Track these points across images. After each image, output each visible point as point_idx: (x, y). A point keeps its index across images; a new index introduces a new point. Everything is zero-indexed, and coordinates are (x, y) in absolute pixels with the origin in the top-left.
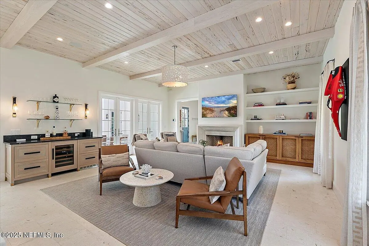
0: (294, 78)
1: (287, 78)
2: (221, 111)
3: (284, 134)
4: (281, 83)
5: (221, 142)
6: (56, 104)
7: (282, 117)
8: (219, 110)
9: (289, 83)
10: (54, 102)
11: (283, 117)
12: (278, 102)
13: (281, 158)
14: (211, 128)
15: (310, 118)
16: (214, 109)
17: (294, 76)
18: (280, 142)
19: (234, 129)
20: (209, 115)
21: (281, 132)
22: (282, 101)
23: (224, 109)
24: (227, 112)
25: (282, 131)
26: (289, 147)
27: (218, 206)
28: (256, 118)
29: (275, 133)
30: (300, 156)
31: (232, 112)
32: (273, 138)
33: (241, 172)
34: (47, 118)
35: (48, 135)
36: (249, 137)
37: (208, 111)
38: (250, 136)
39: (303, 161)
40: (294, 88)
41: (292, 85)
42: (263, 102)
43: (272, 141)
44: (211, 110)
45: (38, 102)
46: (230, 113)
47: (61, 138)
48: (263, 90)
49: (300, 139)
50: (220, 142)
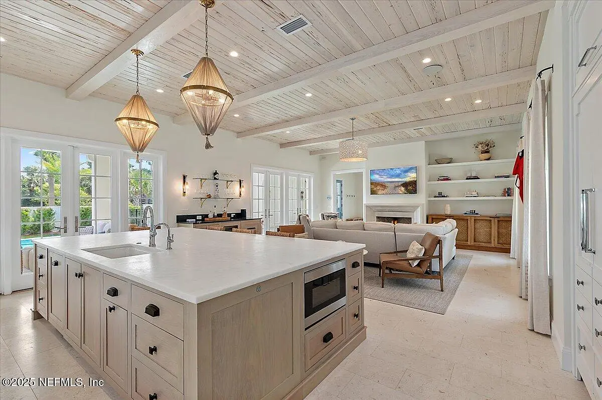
0: (488, 146)
1: (480, 147)
2: (396, 187)
3: (477, 214)
4: (473, 152)
6: (217, 181)
7: (473, 193)
8: (393, 185)
9: (482, 153)
10: (215, 179)
11: (475, 194)
12: (469, 175)
13: (473, 243)
14: (383, 208)
15: (508, 195)
17: (489, 145)
18: (471, 223)
19: (415, 208)
20: (380, 192)
21: (473, 212)
22: (473, 175)
23: (400, 184)
24: (403, 189)
25: (475, 211)
26: (482, 229)
27: (418, 269)
28: (440, 195)
29: (465, 214)
30: (496, 240)
32: (463, 220)
33: (437, 241)
34: (209, 197)
35: (211, 216)
36: (432, 218)
38: (434, 217)
39: (500, 246)
40: (488, 159)
41: (486, 155)
42: (449, 175)
43: (462, 223)
44: (383, 185)
45: (201, 179)
46: (406, 189)
47: (221, 218)
48: (450, 161)
49: (496, 220)
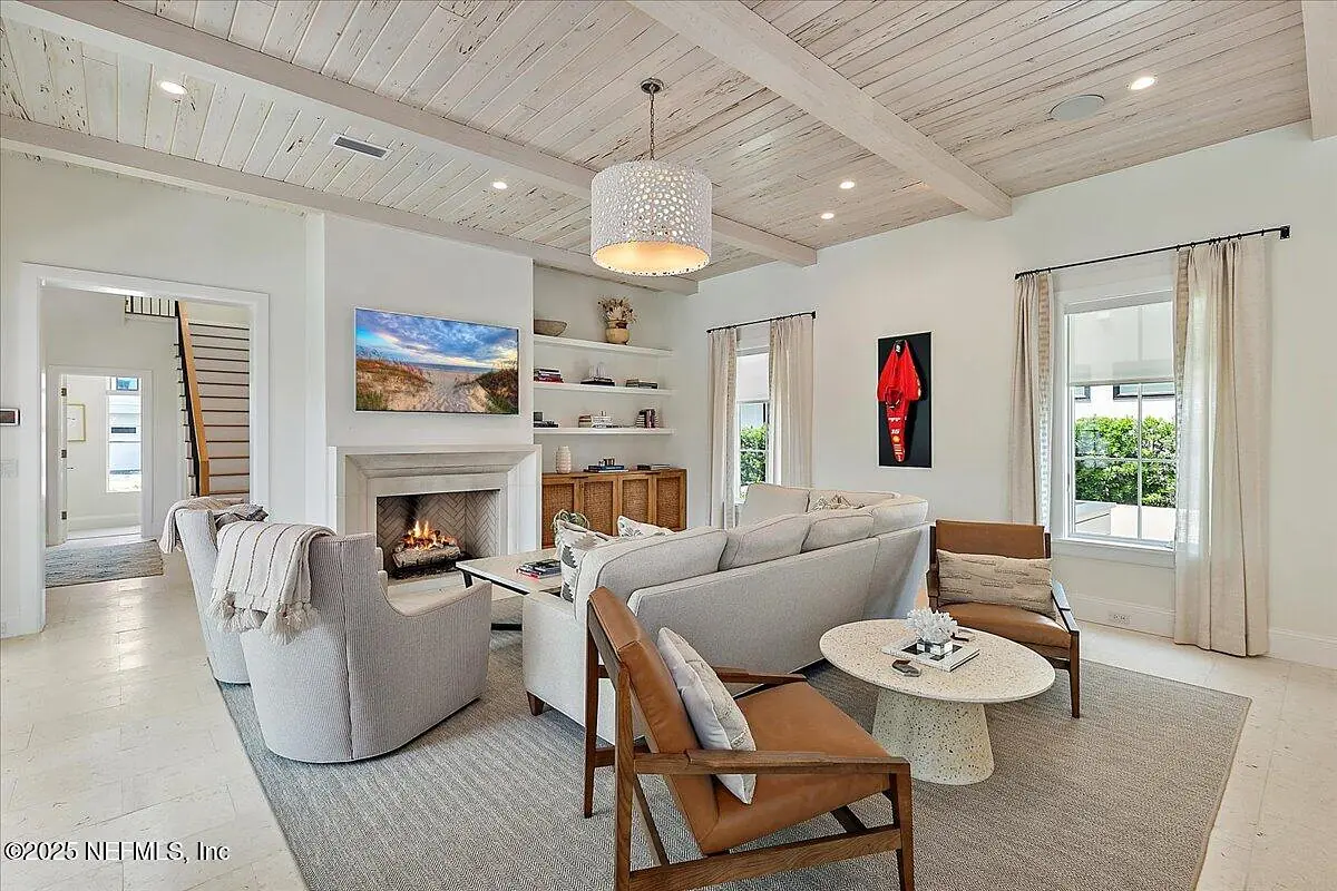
2: (459, 386)
5: (426, 526)
8: (449, 379)
9: (618, 326)
11: (607, 419)
16: (426, 377)
18: (618, 491)
20: (398, 403)
23: (472, 377)
25: (613, 460)
26: (634, 502)
28: (539, 421)
31: (502, 391)
32: (604, 484)
37: (393, 384)
40: (626, 343)
42: (560, 369)
43: (602, 492)
44: (413, 377)
48: (563, 330)
49: (655, 480)
50: (422, 528)
